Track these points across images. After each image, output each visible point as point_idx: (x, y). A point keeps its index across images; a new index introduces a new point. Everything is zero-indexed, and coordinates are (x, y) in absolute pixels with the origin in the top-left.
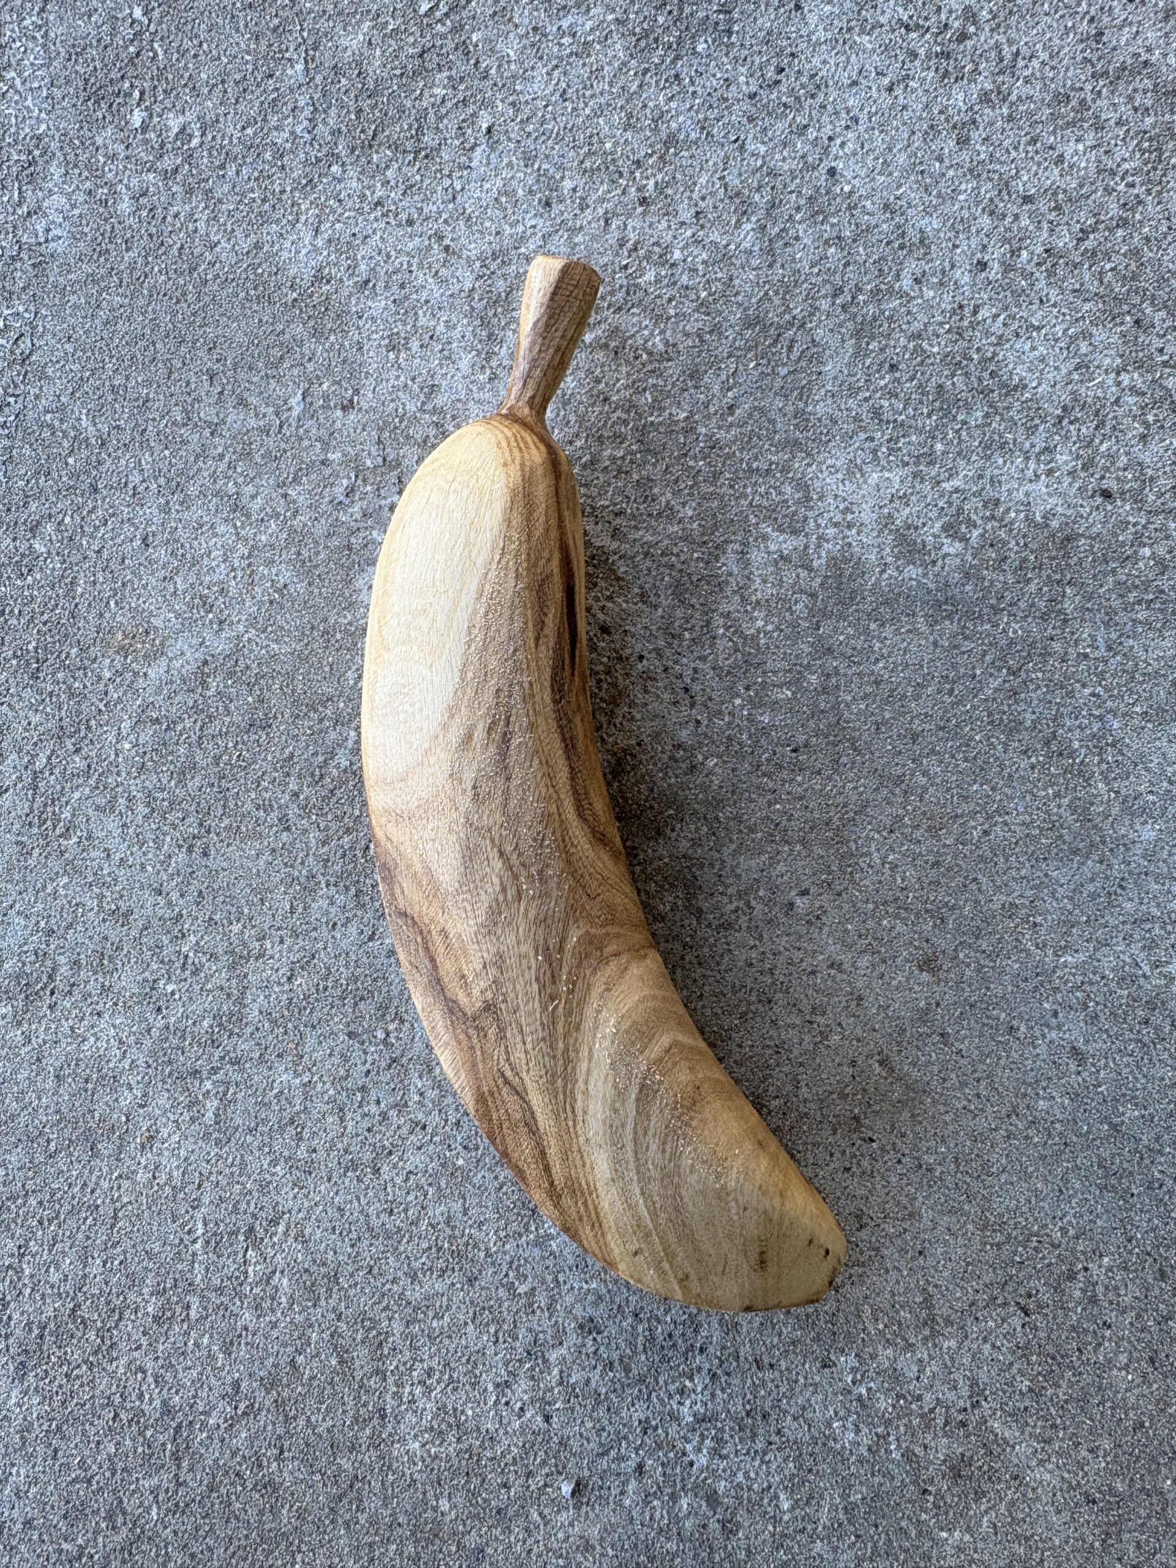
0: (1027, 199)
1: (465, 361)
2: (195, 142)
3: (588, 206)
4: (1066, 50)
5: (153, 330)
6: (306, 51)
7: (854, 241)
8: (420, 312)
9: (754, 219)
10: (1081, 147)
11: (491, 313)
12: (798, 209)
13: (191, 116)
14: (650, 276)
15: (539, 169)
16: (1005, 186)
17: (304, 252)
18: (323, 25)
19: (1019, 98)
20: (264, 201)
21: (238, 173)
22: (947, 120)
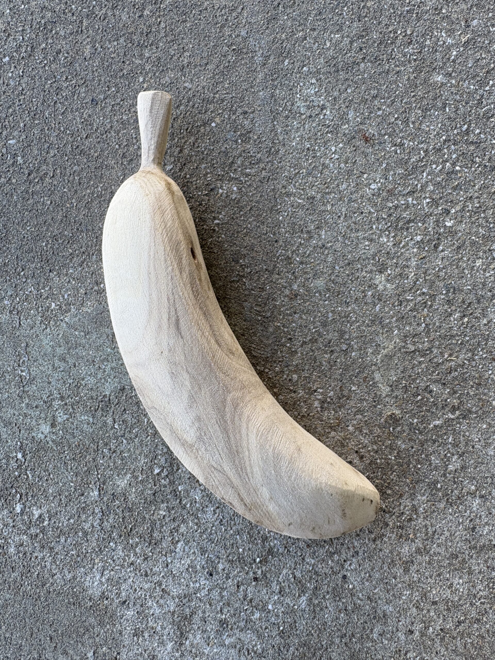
0: (435, 603)
1: (170, 646)
2: (46, 523)
3: (230, 578)
4: (458, 533)
5: (24, 613)
6: (100, 485)
7: (353, 612)
8: (149, 619)
9: (307, 595)
10: (461, 581)
11: (182, 624)
12: (328, 592)
13: (44, 509)
14: (257, 615)
15: (208, 557)
16: (424, 595)
17: (96, 583)
18: (108, 473)
19: (435, 553)
20: (78, 556)
21: (66, 541)
22: (400, 559)
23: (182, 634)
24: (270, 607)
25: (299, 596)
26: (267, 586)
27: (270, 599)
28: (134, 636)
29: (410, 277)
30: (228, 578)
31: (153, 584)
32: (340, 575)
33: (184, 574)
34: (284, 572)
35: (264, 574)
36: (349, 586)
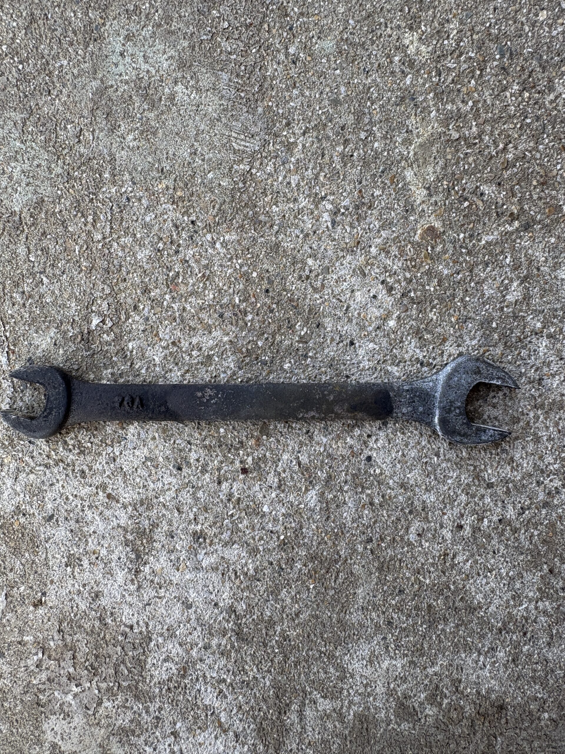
23: (138, 557)
24: (265, 509)
25: (307, 490)
26: (260, 480)
27: (265, 497)
28: (67, 566)
29: (451, 36)
30: (204, 471)
31: (94, 488)
32: (363, 457)
33: (139, 471)
34: (285, 457)
35: (257, 462)
36: (375, 471)
